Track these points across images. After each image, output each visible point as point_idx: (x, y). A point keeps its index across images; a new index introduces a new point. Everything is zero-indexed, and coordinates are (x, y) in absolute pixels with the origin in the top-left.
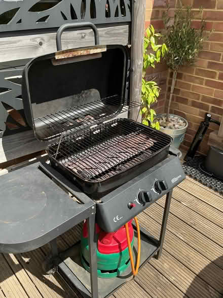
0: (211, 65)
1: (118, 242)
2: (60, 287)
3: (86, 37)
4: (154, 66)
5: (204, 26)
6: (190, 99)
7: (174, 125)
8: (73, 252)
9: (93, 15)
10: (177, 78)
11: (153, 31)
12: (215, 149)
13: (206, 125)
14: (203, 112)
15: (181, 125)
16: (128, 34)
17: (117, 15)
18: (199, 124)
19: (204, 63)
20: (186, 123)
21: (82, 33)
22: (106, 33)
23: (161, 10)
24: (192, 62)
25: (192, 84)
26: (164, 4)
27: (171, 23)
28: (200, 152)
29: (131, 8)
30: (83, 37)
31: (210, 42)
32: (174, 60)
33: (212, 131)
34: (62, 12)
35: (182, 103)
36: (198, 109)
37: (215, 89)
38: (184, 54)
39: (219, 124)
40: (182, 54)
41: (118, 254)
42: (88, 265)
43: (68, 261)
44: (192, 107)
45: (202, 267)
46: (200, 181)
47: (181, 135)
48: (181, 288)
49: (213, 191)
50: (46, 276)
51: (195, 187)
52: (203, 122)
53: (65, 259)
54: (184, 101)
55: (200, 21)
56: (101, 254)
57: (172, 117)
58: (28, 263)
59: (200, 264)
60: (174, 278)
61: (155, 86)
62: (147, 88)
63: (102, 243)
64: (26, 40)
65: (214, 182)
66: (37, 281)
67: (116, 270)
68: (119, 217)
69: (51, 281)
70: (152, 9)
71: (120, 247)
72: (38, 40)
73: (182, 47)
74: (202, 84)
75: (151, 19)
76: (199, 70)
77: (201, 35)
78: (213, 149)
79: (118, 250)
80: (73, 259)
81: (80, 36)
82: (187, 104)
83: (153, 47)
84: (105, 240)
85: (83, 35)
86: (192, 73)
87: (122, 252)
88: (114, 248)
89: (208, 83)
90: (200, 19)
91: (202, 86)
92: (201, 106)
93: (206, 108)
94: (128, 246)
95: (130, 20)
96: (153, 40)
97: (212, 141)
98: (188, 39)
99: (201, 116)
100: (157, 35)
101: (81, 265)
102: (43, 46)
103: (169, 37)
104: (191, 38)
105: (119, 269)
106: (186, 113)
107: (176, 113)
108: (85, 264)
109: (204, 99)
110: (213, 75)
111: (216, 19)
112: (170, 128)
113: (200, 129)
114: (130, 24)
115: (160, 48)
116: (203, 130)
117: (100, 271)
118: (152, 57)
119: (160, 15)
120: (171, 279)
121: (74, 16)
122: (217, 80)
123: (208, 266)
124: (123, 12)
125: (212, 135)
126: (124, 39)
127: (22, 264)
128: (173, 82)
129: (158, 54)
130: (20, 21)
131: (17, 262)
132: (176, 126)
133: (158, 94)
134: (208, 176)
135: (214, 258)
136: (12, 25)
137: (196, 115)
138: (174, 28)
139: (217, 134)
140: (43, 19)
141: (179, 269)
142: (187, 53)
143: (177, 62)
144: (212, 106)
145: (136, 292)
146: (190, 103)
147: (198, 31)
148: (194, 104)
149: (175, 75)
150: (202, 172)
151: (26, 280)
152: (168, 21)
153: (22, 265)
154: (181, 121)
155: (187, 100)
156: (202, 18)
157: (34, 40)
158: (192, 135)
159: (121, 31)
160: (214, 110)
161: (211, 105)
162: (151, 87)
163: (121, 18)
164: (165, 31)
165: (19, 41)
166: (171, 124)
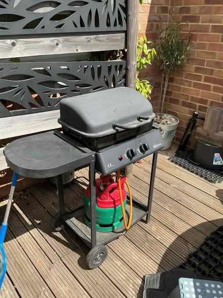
0: (197, 70)
1: (113, 199)
2: (65, 240)
3: (92, 41)
4: (145, 67)
5: (191, 37)
6: (181, 100)
7: (167, 122)
8: (77, 213)
9: (97, 24)
10: (169, 81)
11: (146, 39)
12: (201, 142)
13: (194, 122)
14: (191, 111)
15: (172, 122)
16: (124, 40)
17: (115, 25)
18: (188, 121)
19: (192, 68)
20: (177, 120)
21: (87, 38)
22: (107, 39)
23: (155, 23)
24: (182, 67)
25: (182, 86)
26: (157, 19)
27: (163, 35)
28: (190, 147)
29: (127, 20)
30: (89, 41)
31: (196, 50)
32: (166, 65)
33: (198, 126)
34: (73, 22)
35: (174, 103)
36: (188, 108)
37: (201, 90)
38: (174, 60)
39: (203, 119)
40: (172, 60)
41: (113, 209)
42: (90, 221)
43: (73, 219)
44: (183, 107)
45: (184, 230)
46: (188, 169)
47: (173, 131)
48: (165, 244)
49: (194, 175)
50: (55, 233)
51: (183, 173)
52: (191, 119)
53: (71, 218)
54: (176, 101)
55: (188, 33)
56: (99, 208)
57: (166, 116)
58: (39, 223)
59: (182, 228)
60: (160, 237)
61: (147, 84)
62: (141, 86)
63: (101, 199)
64: (47, 41)
65: (200, 170)
66: (47, 237)
67: (111, 225)
68: (112, 165)
69: (59, 236)
70: (147, 23)
71: (114, 202)
72: (56, 42)
73: (172, 54)
74: (191, 87)
75: (146, 31)
76: (188, 74)
77: (188, 44)
78: (199, 141)
79: (113, 205)
80: (77, 218)
81: (87, 40)
82: (178, 104)
83: (145, 52)
84: (103, 196)
85: (89, 39)
86: (182, 77)
87: (117, 208)
88: (110, 203)
89: (196, 85)
90: (188, 31)
91: (190, 88)
92: (189, 106)
93: (194, 107)
94: (121, 203)
95: (126, 30)
96: (145, 46)
97: (199, 134)
98: (177, 47)
99: (190, 114)
100: (149, 42)
101: (84, 222)
102: (58, 46)
103: (162, 45)
104: (180, 47)
105: (114, 224)
106: (178, 113)
107: (169, 113)
108: (87, 221)
109: (193, 99)
110: (199, 78)
111: (201, 31)
112: (163, 124)
113: (189, 125)
114: (126, 32)
115: (150, 52)
116: (191, 126)
117: (98, 225)
118: (144, 60)
119: (154, 28)
120: (157, 238)
121: (82, 25)
122: (202, 82)
123: (189, 230)
124: (121, 23)
125: (199, 129)
126: (121, 44)
127: (35, 224)
128: (166, 86)
129: (149, 56)
130: (43, 27)
131: (30, 223)
132: (169, 122)
133: (150, 92)
134: (195, 165)
135: (195, 224)
136: (38, 30)
137: (186, 113)
138: (165, 38)
139: (203, 128)
140: (60, 26)
141: (164, 231)
142: (177, 60)
143: (168, 67)
144: (199, 106)
145: (128, 245)
146: (181, 103)
147: (186, 42)
148: (184, 104)
149: (167, 79)
150: (190, 162)
151: (38, 236)
152: (161, 33)
153: (34, 226)
154: (173, 119)
155: (178, 100)
156: (189, 30)
157: (52, 41)
158: (183, 131)
159: (119, 38)
160: (201, 108)
161: (198, 104)
162: (144, 85)
163: (118, 28)
164: (159, 41)
165: (42, 41)
166: (164, 121)
